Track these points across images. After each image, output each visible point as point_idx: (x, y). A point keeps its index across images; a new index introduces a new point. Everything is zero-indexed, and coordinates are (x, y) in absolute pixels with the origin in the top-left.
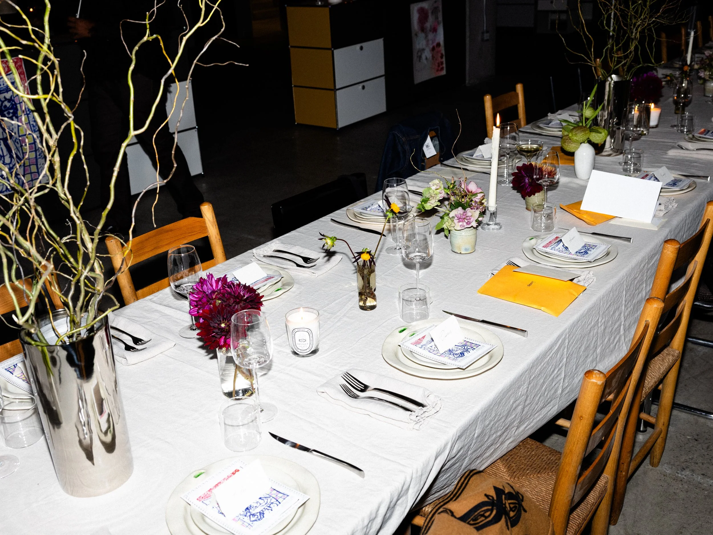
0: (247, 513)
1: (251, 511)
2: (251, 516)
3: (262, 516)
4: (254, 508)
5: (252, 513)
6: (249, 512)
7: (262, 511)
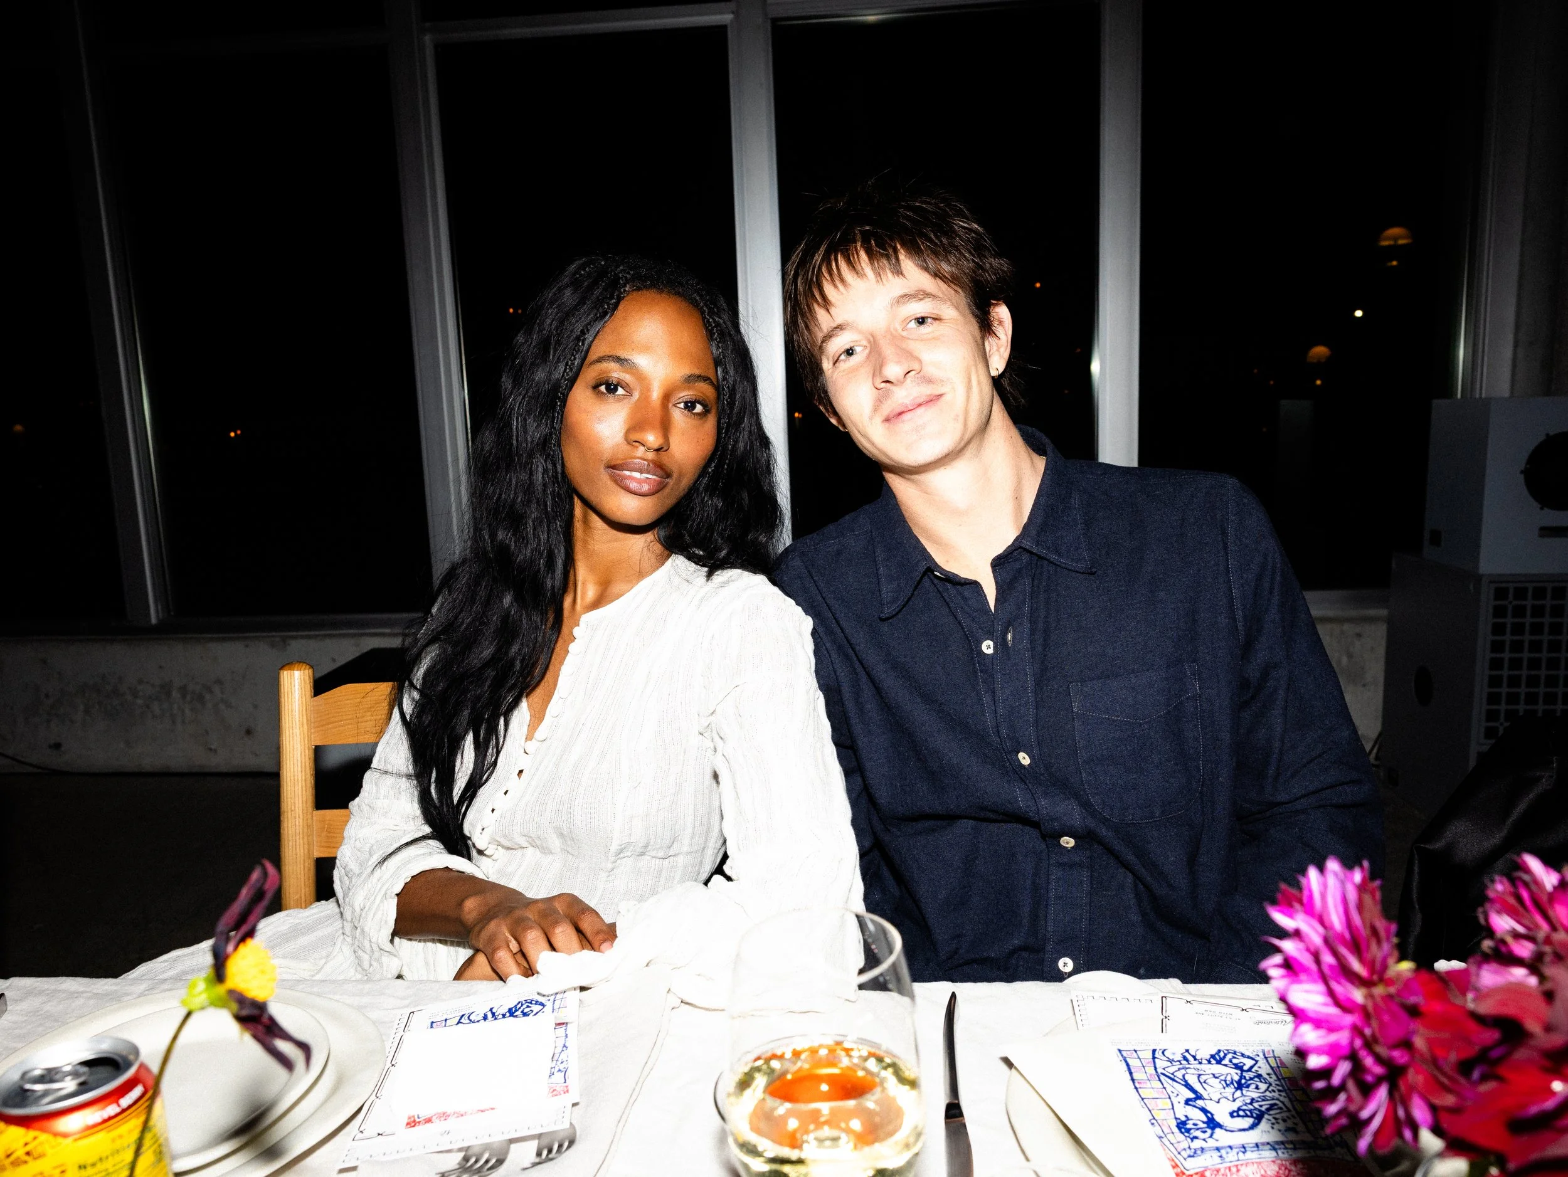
0: (1251, 1079)
1: (1236, 1078)
2: (1245, 1068)
3: (1222, 1054)
4: (1223, 1078)
5: (1239, 1072)
6: (1242, 1077)
7: (1209, 1062)
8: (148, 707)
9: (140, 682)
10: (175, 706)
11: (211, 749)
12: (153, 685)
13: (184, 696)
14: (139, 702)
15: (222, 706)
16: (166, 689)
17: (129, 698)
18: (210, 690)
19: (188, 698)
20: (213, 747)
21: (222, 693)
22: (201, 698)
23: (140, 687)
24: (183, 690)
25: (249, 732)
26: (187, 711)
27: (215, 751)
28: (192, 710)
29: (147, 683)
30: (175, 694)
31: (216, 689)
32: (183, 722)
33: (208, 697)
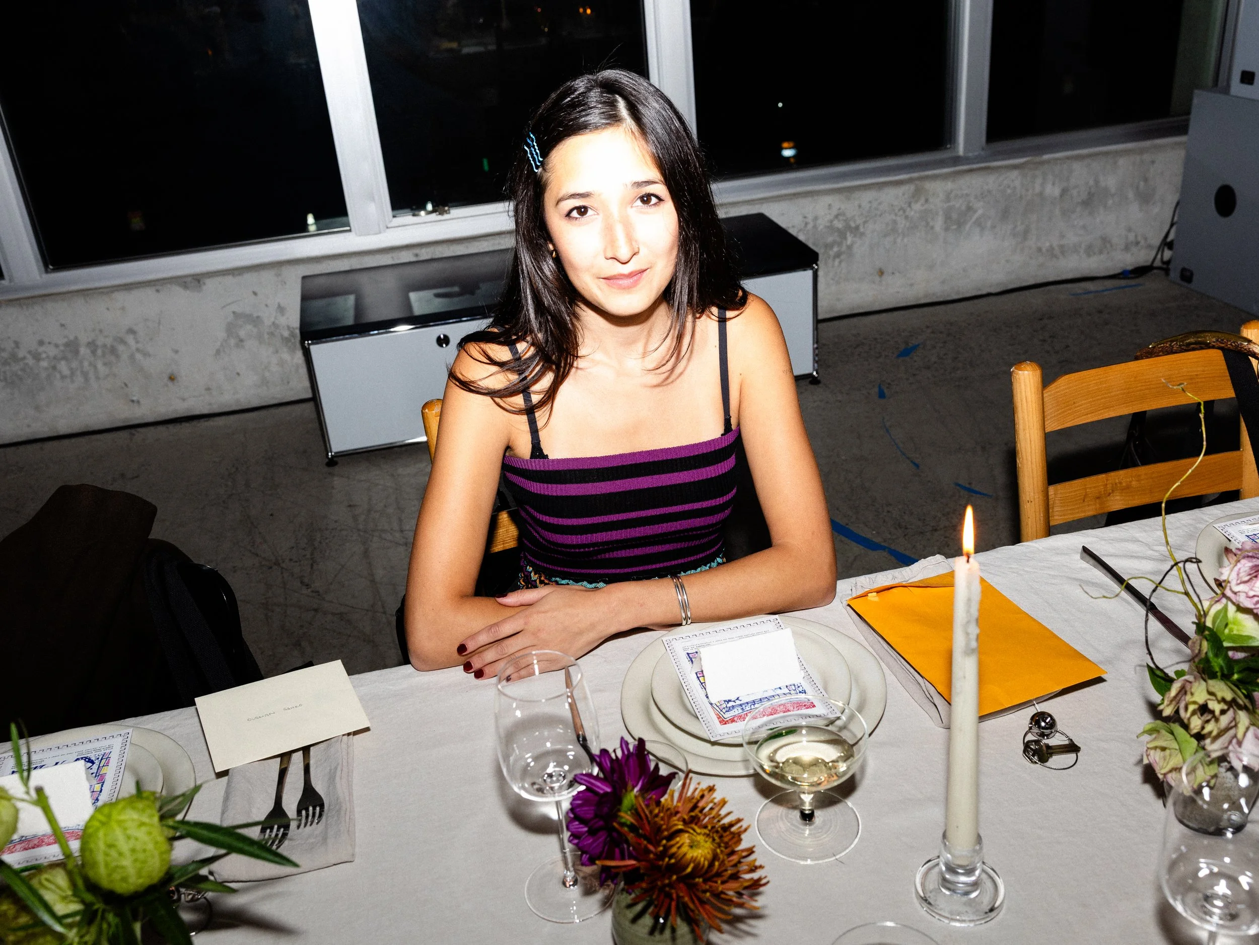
8: (54, 368)
9: (41, 343)
10: (86, 364)
11: (133, 401)
12: (57, 346)
13: (94, 352)
14: (44, 364)
15: (138, 356)
16: (72, 347)
17: (30, 361)
18: (122, 341)
19: (99, 352)
20: (135, 398)
21: (137, 342)
22: (113, 351)
23: (41, 349)
24: (92, 346)
25: (172, 378)
26: (100, 365)
27: (138, 402)
28: (105, 364)
29: (49, 343)
30: (83, 350)
31: (130, 339)
32: (98, 378)
33: (121, 348)
